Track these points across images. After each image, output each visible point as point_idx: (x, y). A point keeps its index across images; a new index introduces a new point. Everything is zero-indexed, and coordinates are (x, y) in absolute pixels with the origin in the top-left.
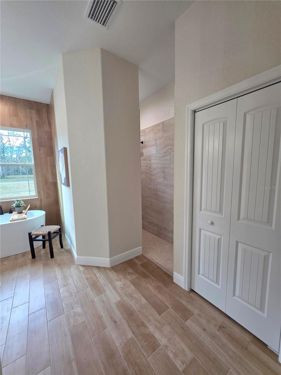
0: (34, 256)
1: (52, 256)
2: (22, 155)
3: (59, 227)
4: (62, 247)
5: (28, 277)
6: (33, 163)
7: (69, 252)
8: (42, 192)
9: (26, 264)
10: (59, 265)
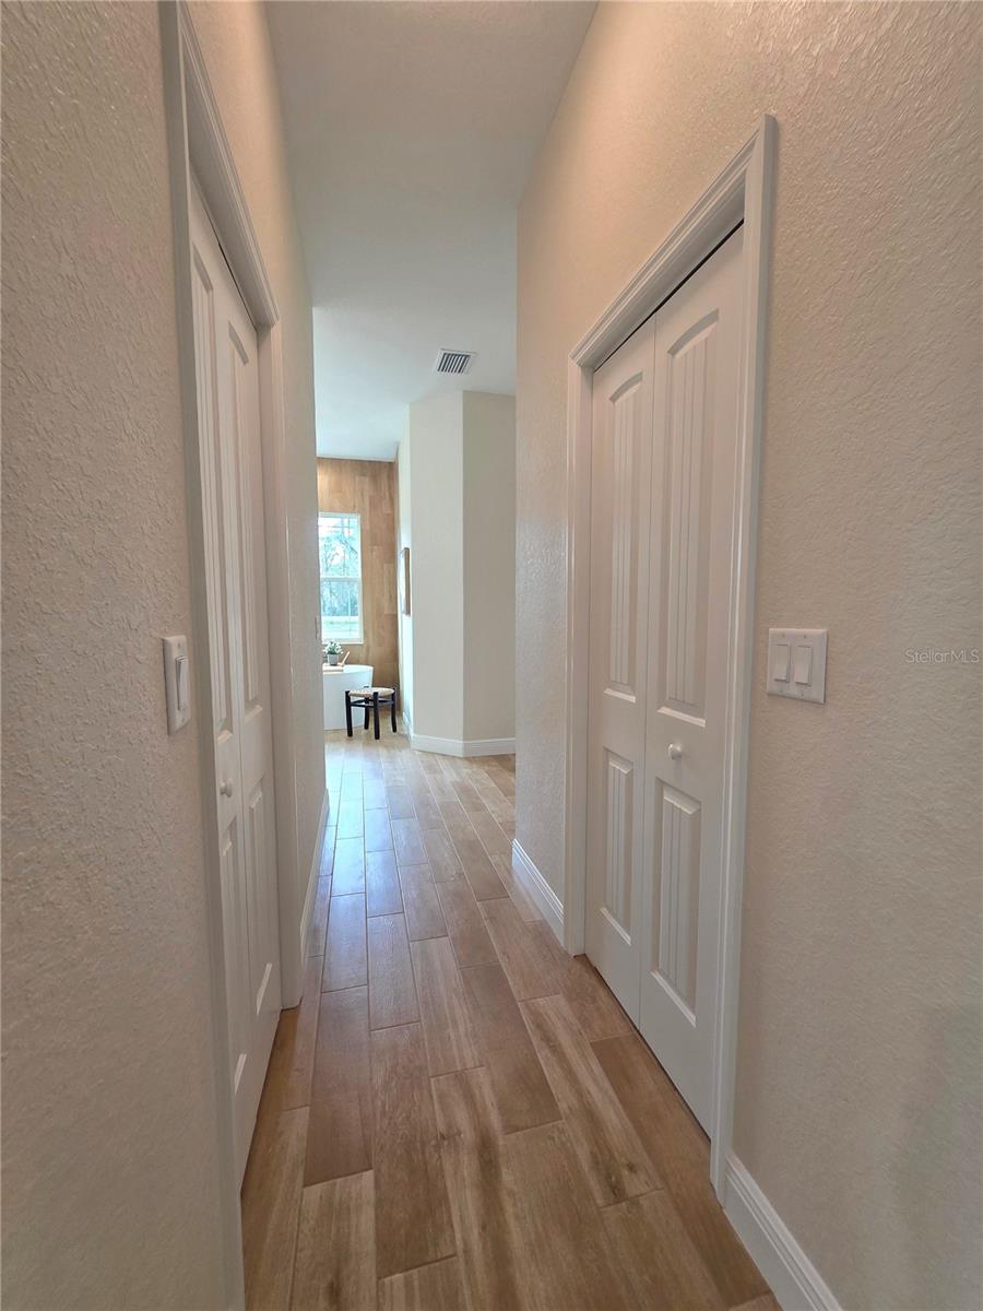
0: (350, 733)
1: (377, 737)
2: (334, 563)
3: (393, 691)
4: (395, 730)
5: (343, 750)
6: (360, 576)
7: (406, 737)
8: (370, 634)
9: (339, 740)
10: (386, 747)
